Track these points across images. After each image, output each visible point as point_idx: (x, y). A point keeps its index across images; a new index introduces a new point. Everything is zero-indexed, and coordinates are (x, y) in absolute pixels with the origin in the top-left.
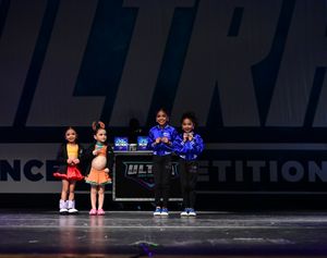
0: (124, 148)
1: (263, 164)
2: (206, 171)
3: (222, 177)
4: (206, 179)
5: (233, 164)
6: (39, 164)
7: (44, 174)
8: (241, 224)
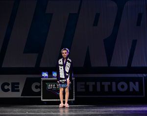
0: (46, 77)
1: (109, 83)
2: (83, 87)
3: (91, 89)
4: (84, 90)
5: (96, 83)
6: (8, 84)
7: (10, 89)
8: (97, 111)
